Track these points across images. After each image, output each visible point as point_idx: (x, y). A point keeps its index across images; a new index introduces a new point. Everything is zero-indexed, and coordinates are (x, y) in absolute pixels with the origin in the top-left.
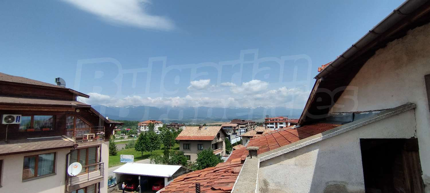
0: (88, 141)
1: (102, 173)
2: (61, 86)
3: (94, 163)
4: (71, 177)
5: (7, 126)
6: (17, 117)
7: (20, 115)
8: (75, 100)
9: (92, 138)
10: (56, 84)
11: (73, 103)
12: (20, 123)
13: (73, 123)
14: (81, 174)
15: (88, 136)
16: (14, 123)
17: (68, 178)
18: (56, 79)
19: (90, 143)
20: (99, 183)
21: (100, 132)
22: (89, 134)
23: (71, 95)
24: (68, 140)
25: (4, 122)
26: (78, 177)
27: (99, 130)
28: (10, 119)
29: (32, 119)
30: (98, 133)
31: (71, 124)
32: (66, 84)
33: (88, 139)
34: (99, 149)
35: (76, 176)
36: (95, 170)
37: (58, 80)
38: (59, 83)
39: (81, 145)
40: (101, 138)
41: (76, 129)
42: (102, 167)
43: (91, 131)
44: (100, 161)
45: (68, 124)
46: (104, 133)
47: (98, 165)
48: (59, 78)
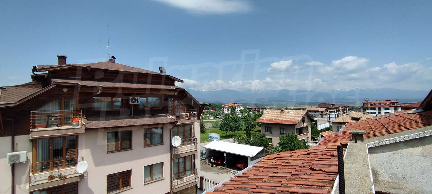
0: (184, 119)
1: (196, 147)
2: (163, 74)
3: (189, 138)
4: (174, 147)
5: (133, 105)
6: (138, 98)
7: (140, 97)
8: (173, 85)
9: (187, 116)
10: (160, 72)
11: (172, 87)
12: (139, 103)
13: (173, 104)
14: (181, 145)
15: (184, 115)
16: (136, 103)
17: (172, 148)
18: (159, 68)
19: (186, 121)
20: (194, 155)
21: (193, 112)
22: (185, 113)
23: (170, 80)
24: (171, 118)
25: (131, 103)
26: (179, 148)
27: (192, 110)
28: (134, 100)
29: (147, 100)
30: (192, 113)
31: (172, 105)
32: (166, 72)
33: (184, 116)
34: (193, 126)
35: (177, 147)
36: (190, 144)
37: (160, 68)
38: (161, 71)
39: (180, 122)
40: (194, 117)
41: (176, 109)
42: (196, 141)
43: (187, 111)
44: (194, 137)
45: (170, 105)
46: (196, 113)
47: (193, 140)
48: (161, 67)
